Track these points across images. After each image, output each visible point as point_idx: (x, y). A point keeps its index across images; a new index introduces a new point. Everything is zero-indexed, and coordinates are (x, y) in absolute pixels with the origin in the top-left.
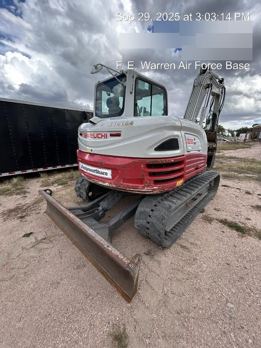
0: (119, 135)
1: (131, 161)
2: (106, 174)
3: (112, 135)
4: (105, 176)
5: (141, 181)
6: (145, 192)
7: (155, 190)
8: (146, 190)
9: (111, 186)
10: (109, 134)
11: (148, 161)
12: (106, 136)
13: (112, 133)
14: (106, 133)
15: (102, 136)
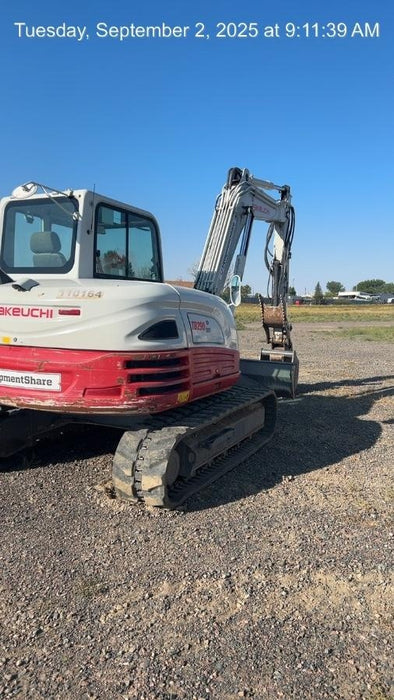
0: (76, 313)
1: (99, 357)
2: (49, 382)
3: (62, 313)
4: (46, 387)
5: (116, 391)
6: (124, 410)
7: (141, 405)
8: (126, 407)
9: (58, 404)
10: (56, 311)
11: (128, 356)
12: (49, 314)
13: (62, 309)
14: (50, 309)
15: (42, 313)
